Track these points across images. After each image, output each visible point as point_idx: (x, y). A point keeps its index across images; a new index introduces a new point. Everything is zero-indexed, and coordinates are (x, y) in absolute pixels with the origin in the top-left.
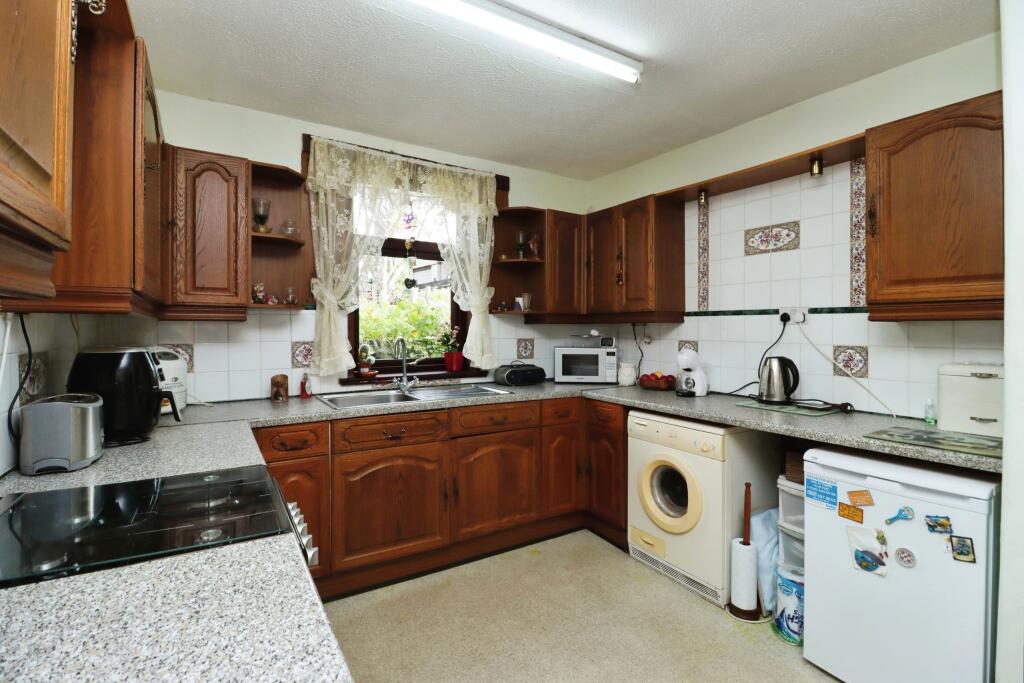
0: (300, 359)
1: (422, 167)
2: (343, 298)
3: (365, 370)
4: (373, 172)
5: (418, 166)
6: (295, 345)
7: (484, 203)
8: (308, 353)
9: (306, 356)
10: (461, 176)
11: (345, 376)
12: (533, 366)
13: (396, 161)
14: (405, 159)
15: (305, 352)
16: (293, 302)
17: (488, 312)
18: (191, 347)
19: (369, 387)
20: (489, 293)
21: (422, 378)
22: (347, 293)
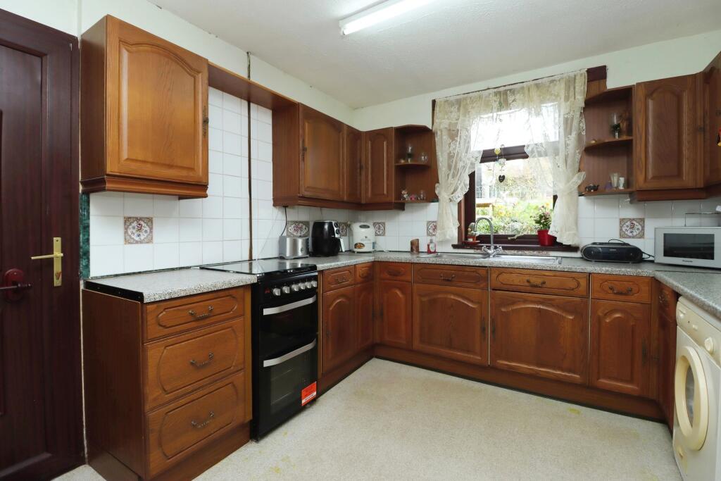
0: (431, 231)
1: (510, 90)
2: (452, 193)
3: (471, 240)
4: (473, 108)
5: (506, 91)
6: (429, 223)
7: (572, 99)
8: (435, 228)
9: (434, 230)
10: (548, 84)
11: (456, 242)
12: (628, 245)
13: (490, 94)
14: (496, 90)
15: (433, 227)
16: (423, 199)
17: (576, 193)
18: (384, 223)
19: (472, 251)
20: (579, 178)
21: (504, 248)
22: (455, 191)
